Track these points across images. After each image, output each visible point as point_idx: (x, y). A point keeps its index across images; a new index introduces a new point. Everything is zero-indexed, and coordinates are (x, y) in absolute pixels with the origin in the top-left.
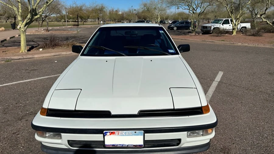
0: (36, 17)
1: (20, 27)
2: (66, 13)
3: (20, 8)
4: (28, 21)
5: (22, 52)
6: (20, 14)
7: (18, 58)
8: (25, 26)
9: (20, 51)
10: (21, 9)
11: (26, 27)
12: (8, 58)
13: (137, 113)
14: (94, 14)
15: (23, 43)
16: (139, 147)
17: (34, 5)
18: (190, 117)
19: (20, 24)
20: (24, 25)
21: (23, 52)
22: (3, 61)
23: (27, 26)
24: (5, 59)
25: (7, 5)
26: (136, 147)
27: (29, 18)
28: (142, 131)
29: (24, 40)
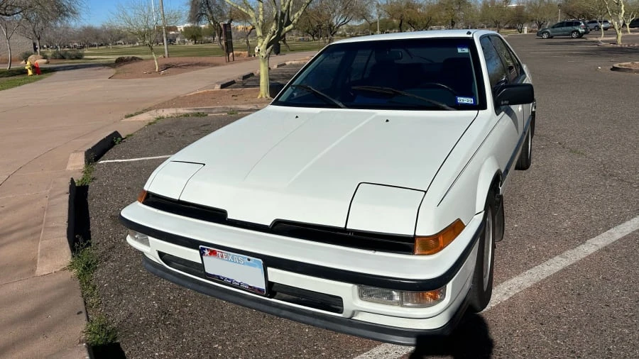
0: (287, 29)
1: (259, 50)
2: (380, 15)
3: (261, 13)
4: (273, 38)
5: (261, 97)
6: (260, 24)
7: (249, 108)
8: (267, 48)
9: (258, 96)
10: (264, 14)
11: (269, 50)
12: (233, 106)
13: (269, 225)
14: (444, 14)
15: (263, 82)
16: (258, 292)
17: (284, 5)
18: (378, 253)
19: (259, 44)
20: (266, 46)
21: (264, 96)
22: (223, 112)
23: (271, 47)
24: (227, 108)
25: (239, 7)
26: (252, 289)
27: (274, 32)
28: (260, 260)
29: (265, 75)
